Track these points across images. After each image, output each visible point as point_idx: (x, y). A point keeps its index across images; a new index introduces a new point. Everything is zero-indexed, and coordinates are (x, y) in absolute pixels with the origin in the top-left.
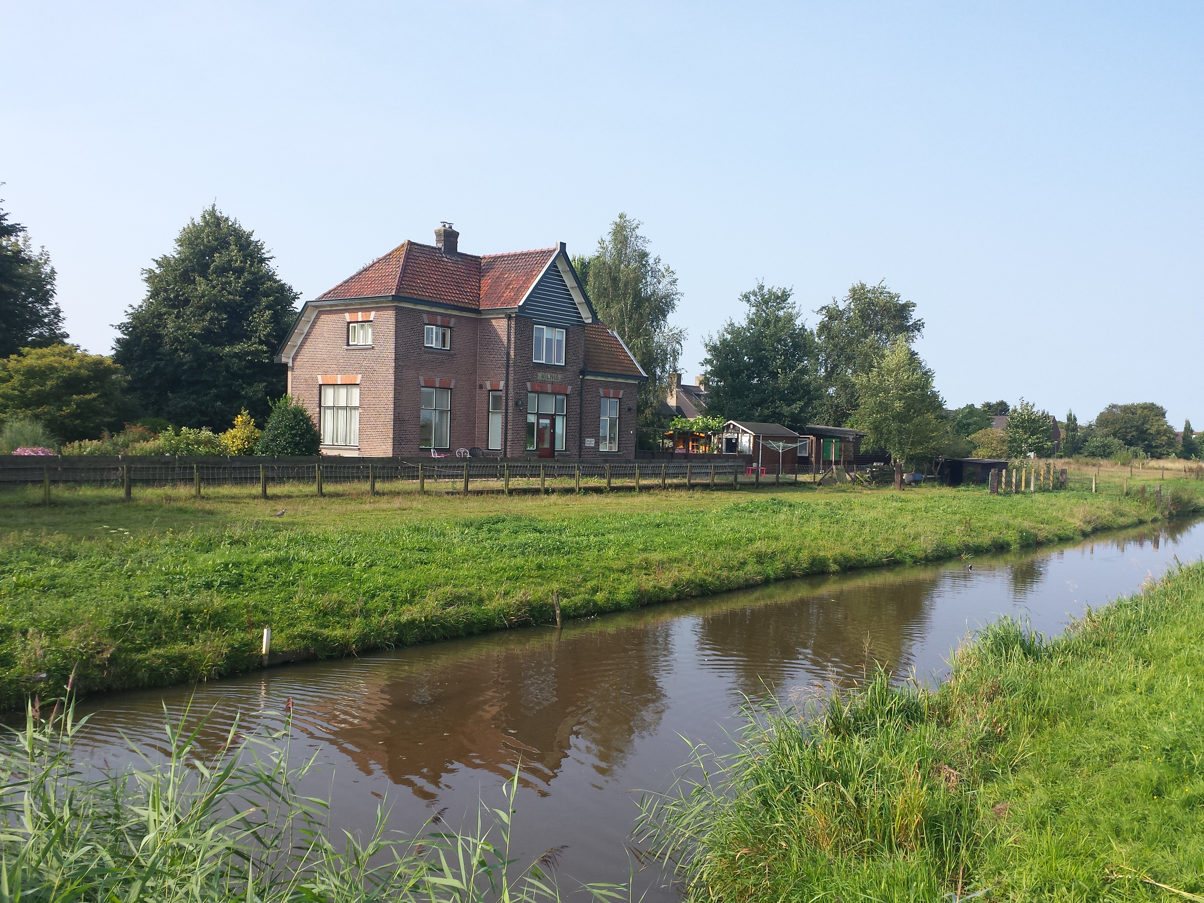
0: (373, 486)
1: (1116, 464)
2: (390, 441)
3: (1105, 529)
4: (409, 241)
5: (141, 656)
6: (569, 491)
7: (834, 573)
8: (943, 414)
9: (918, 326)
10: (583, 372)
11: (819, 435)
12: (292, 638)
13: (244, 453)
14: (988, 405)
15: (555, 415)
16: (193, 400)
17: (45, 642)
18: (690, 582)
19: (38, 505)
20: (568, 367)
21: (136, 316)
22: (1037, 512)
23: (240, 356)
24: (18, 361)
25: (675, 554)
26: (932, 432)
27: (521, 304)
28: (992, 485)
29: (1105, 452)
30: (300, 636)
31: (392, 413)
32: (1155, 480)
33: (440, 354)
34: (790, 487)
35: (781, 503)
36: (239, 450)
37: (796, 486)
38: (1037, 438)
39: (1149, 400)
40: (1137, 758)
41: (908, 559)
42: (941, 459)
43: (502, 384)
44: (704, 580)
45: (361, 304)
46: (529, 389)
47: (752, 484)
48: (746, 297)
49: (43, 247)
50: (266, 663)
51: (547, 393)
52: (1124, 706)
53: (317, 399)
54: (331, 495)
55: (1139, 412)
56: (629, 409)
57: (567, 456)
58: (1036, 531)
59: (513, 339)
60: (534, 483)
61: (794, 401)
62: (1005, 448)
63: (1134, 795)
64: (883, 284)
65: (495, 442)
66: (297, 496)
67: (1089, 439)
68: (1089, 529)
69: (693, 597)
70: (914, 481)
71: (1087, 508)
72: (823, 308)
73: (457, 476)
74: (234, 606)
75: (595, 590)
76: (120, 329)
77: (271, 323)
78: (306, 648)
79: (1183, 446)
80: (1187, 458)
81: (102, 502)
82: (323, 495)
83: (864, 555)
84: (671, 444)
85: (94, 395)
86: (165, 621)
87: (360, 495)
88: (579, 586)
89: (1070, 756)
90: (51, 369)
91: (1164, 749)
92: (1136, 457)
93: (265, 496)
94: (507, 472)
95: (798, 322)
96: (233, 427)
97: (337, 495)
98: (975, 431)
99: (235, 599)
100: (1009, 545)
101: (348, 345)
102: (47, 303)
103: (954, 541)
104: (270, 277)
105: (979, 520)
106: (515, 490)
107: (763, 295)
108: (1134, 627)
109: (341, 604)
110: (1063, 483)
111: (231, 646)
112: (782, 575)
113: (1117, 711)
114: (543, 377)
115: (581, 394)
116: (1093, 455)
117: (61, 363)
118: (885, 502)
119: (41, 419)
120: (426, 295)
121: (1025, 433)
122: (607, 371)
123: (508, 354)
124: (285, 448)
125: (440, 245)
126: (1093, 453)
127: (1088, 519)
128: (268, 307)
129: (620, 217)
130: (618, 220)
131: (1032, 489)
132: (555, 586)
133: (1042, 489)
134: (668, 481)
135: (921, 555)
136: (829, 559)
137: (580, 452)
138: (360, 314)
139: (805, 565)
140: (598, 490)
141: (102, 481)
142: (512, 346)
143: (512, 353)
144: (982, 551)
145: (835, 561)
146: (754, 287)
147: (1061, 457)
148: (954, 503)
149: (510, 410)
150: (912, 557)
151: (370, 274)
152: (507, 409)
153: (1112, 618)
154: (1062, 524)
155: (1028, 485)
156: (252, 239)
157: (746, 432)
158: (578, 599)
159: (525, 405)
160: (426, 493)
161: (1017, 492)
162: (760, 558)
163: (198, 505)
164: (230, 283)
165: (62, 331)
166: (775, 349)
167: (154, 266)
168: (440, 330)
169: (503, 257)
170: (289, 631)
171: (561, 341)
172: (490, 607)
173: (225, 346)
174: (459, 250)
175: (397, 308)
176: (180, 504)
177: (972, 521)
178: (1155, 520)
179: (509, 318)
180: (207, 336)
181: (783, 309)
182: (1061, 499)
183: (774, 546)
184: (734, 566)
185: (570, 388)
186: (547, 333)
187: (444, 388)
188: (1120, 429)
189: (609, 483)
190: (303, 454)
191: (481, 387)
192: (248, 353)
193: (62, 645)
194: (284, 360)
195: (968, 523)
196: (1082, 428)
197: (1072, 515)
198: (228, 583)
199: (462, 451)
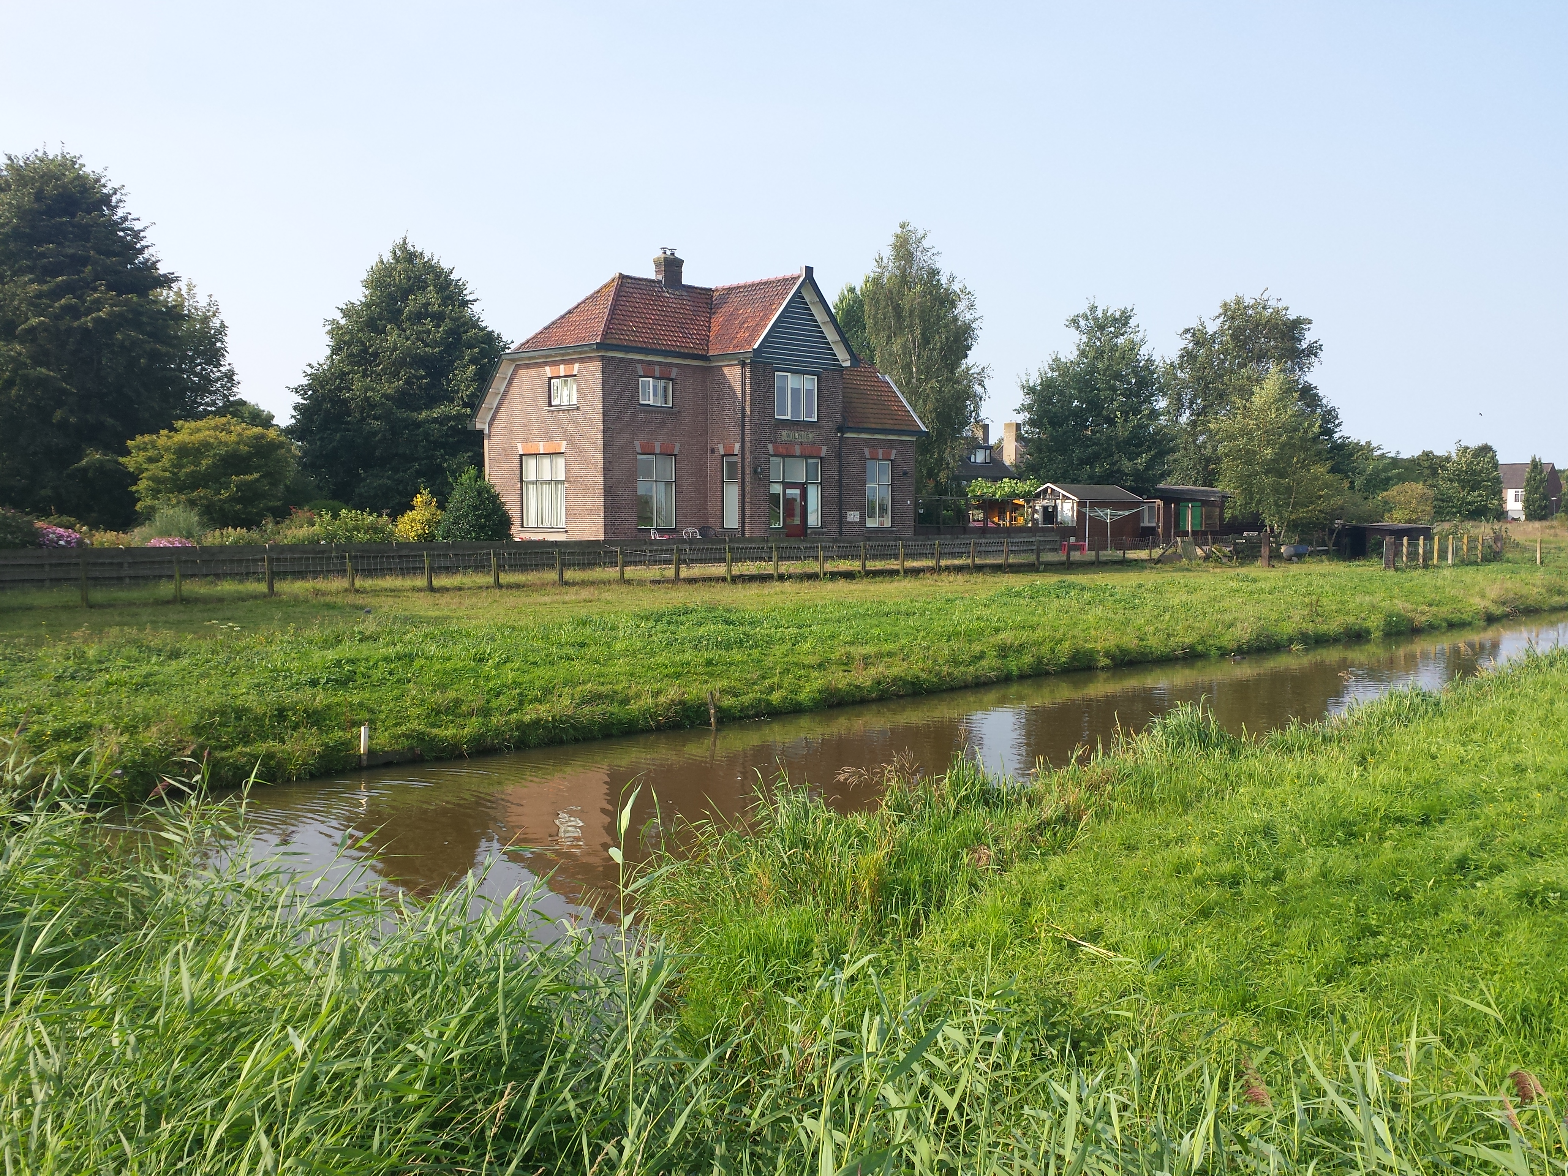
0: (561, 575)
2: (601, 522)
3: (1529, 612)
4: (620, 274)
5: (225, 754)
6: (812, 577)
7: (1103, 668)
9: (1313, 350)
10: (841, 429)
11: (1169, 497)
12: (396, 737)
13: (425, 539)
15: (806, 483)
16: (388, 478)
17: (124, 739)
18: (896, 679)
19: (168, 602)
20: (822, 423)
21: (314, 377)
22: (1431, 590)
23: (441, 421)
24: (169, 437)
25: (888, 647)
27: (756, 347)
28: (1388, 557)
30: (404, 735)
31: (602, 487)
33: (660, 412)
34: (1116, 567)
35: (1071, 586)
36: (419, 536)
37: (1124, 564)
38: (1480, 495)
41: (1214, 652)
42: (1338, 524)
43: (737, 446)
44: (918, 677)
45: (563, 355)
46: (771, 452)
47: (1062, 564)
48: (1074, 322)
49: (211, 296)
50: (364, 763)
51: (795, 456)
53: (518, 472)
54: (510, 586)
56: (905, 474)
57: (823, 534)
58: (1413, 615)
59: (748, 391)
60: (767, 568)
61: (1139, 455)
62: (1428, 508)
64: (1265, 297)
65: (732, 520)
66: (469, 588)
68: (1497, 610)
69: (902, 697)
70: (1296, 555)
72: (1187, 331)
73: (666, 562)
74: (338, 704)
75: (771, 689)
76: (297, 392)
77: (475, 380)
78: (411, 748)
81: (242, 598)
82: (500, 586)
83: (1151, 647)
84: (982, 515)
85: (256, 475)
86: (256, 719)
87: (542, 587)
88: (753, 684)
90: (206, 445)
93: (431, 589)
94: (728, 556)
95: (1144, 351)
96: (412, 508)
97: (518, 586)
98: (1390, 488)
99: (340, 697)
100: (1368, 632)
101: (550, 405)
102: (218, 365)
104: (474, 324)
106: (740, 577)
107: (1096, 319)
109: (458, 702)
110: (1498, 553)
111: (327, 745)
112: (1029, 671)
114: (788, 436)
115: (839, 457)
117: (216, 438)
119: (197, 505)
120: (640, 341)
121: (1463, 488)
122: (873, 426)
123: (743, 409)
124: (468, 532)
125: (660, 277)
128: (473, 361)
129: (902, 227)
130: (899, 231)
131: (1450, 561)
132: (724, 683)
133: (1464, 562)
134: (943, 563)
135: (1233, 645)
136: (1098, 652)
137: (841, 528)
138: (562, 366)
139: (1063, 659)
140: (849, 576)
141: (247, 574)
142: (748, 399)
143: (748, 408)
144: (1327, 641)
145: (1107, 654)
146: (1084, 309)
149: (748, 479)
150: (1219, 648)
151: (574, 317)
152: (743, 478)
154: (1460, 606)
155: (1443, 556)
156: (452, 277)
157: (1068, 498)
158: (747, 699)
159: (766, 472)
160: (628, 582)
161: (1426, 567)
162: (1003, 651)
163: (351, 599)
164: (429, 332)
165: (237, 397)
166: (1113, 389)
167: (338, 316)
168: (661, 384)
169: (738, 287)
170: (392, 731)
171: (811, 391)
172: (634, 706)
173: (422, 409)
174: (685, 281)
175: (603, 358)
176: (328, 599)
179: (743, 364)
180: (403, 399)
181: (1123, 335)
182: (1483, 573)
183: (1025, 636)
184: (964, 661)
185: (824, 449)
186: (792, 381)
187: (667, 454)
189: (864, 566)
190: (490, 538)
191: (713, 451)
192: (449, 418)
193: (141, 742)
194: (479, 426)
198: (336, 681)
199: (690, 531)
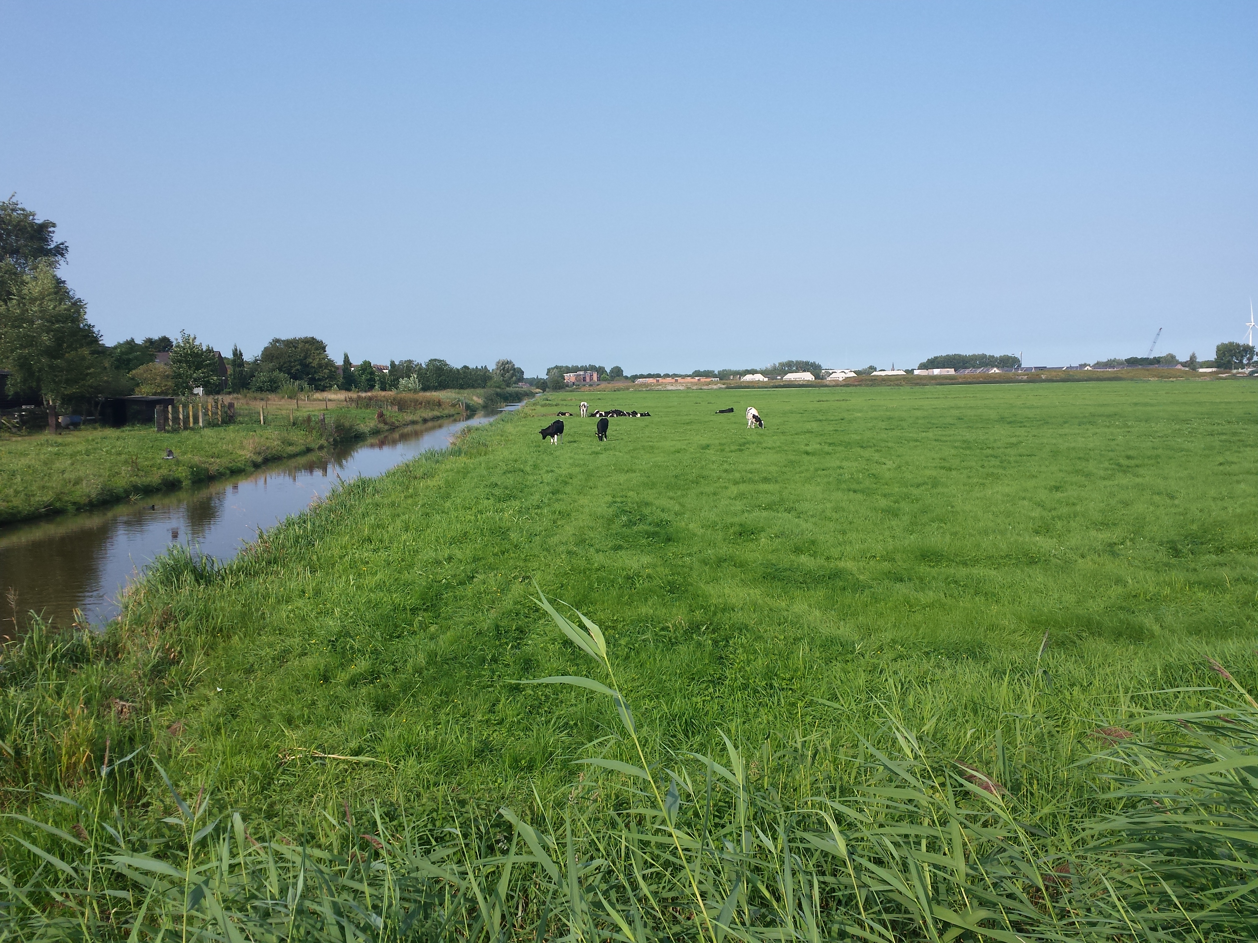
1: (283, 397)
3: (275, 459)
8: (100, 349)
9: (60, 251)
14: (150, 341)
22: (207, 446)
26: (89, 368)
28: (158, 423)
29: (273, 387)
32: (320, 410)
38: (203, 373)
39: (309, 335)
40: (306, 654)
41: (70, 507)
42: (101, 397)
52: (293, 610)
55: (300, 346)
58: (207, 466)
62: (169, 383)
63: (304, 686)
64: (14, 200)
67: (256, 374)
70: (72, 424)
71: (257, 440)
79: (344, 378)
80: (349, 390)
89: (244, 664)
91: (330, 641)
92: (302, 390)
98: (136, 367)
100: (180, 481)
103: (121, 482)
105: (147, 459)
108: (303, 542)
110: (232, 417)
113: (288, 617)
116: (260, 389)
118: (38, 448)
121: (190, 367)
126: (261, 388)
127: (258, 450)
131: (201, 424)
133: (211, 424)
135: (84, 500)
144: (151, 491)
147: (230, 393)
148: (118, 443)
150: (74, 503)
153: (282, 536)
154: (233, 457)
155: (196, 421)
161: (186, 428)
177: (139, 460)
178: (321, 448)
182: (231, 433)
188: (284, 363)
195: (134, 464)
196: (248, 363)
197: (242, 447)
